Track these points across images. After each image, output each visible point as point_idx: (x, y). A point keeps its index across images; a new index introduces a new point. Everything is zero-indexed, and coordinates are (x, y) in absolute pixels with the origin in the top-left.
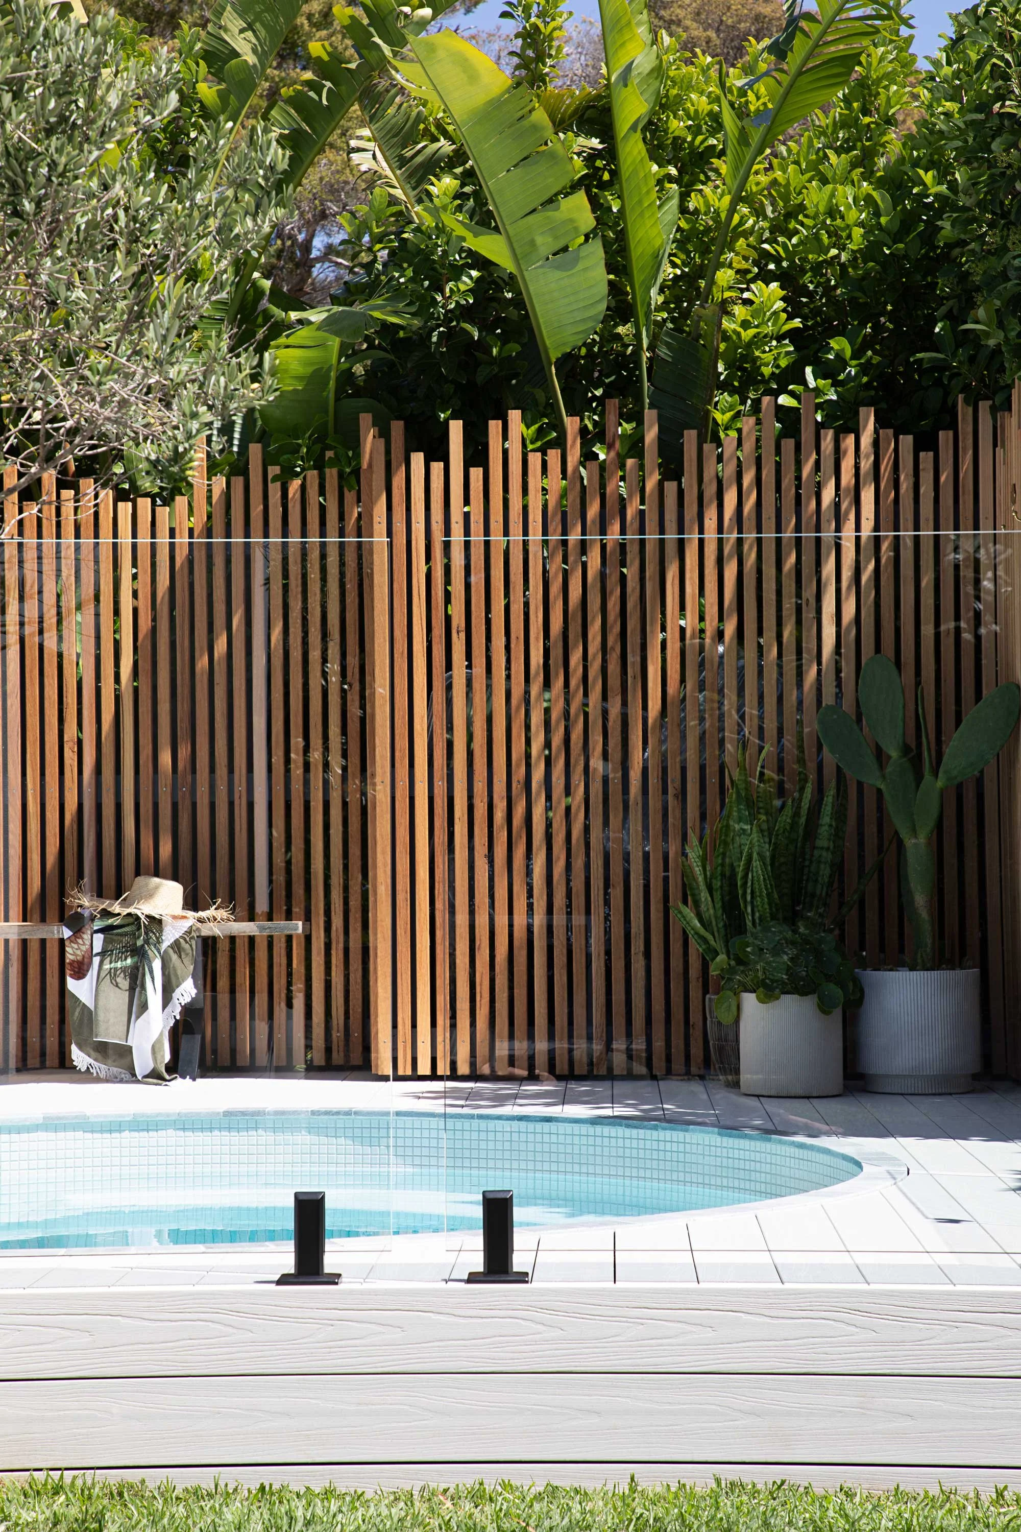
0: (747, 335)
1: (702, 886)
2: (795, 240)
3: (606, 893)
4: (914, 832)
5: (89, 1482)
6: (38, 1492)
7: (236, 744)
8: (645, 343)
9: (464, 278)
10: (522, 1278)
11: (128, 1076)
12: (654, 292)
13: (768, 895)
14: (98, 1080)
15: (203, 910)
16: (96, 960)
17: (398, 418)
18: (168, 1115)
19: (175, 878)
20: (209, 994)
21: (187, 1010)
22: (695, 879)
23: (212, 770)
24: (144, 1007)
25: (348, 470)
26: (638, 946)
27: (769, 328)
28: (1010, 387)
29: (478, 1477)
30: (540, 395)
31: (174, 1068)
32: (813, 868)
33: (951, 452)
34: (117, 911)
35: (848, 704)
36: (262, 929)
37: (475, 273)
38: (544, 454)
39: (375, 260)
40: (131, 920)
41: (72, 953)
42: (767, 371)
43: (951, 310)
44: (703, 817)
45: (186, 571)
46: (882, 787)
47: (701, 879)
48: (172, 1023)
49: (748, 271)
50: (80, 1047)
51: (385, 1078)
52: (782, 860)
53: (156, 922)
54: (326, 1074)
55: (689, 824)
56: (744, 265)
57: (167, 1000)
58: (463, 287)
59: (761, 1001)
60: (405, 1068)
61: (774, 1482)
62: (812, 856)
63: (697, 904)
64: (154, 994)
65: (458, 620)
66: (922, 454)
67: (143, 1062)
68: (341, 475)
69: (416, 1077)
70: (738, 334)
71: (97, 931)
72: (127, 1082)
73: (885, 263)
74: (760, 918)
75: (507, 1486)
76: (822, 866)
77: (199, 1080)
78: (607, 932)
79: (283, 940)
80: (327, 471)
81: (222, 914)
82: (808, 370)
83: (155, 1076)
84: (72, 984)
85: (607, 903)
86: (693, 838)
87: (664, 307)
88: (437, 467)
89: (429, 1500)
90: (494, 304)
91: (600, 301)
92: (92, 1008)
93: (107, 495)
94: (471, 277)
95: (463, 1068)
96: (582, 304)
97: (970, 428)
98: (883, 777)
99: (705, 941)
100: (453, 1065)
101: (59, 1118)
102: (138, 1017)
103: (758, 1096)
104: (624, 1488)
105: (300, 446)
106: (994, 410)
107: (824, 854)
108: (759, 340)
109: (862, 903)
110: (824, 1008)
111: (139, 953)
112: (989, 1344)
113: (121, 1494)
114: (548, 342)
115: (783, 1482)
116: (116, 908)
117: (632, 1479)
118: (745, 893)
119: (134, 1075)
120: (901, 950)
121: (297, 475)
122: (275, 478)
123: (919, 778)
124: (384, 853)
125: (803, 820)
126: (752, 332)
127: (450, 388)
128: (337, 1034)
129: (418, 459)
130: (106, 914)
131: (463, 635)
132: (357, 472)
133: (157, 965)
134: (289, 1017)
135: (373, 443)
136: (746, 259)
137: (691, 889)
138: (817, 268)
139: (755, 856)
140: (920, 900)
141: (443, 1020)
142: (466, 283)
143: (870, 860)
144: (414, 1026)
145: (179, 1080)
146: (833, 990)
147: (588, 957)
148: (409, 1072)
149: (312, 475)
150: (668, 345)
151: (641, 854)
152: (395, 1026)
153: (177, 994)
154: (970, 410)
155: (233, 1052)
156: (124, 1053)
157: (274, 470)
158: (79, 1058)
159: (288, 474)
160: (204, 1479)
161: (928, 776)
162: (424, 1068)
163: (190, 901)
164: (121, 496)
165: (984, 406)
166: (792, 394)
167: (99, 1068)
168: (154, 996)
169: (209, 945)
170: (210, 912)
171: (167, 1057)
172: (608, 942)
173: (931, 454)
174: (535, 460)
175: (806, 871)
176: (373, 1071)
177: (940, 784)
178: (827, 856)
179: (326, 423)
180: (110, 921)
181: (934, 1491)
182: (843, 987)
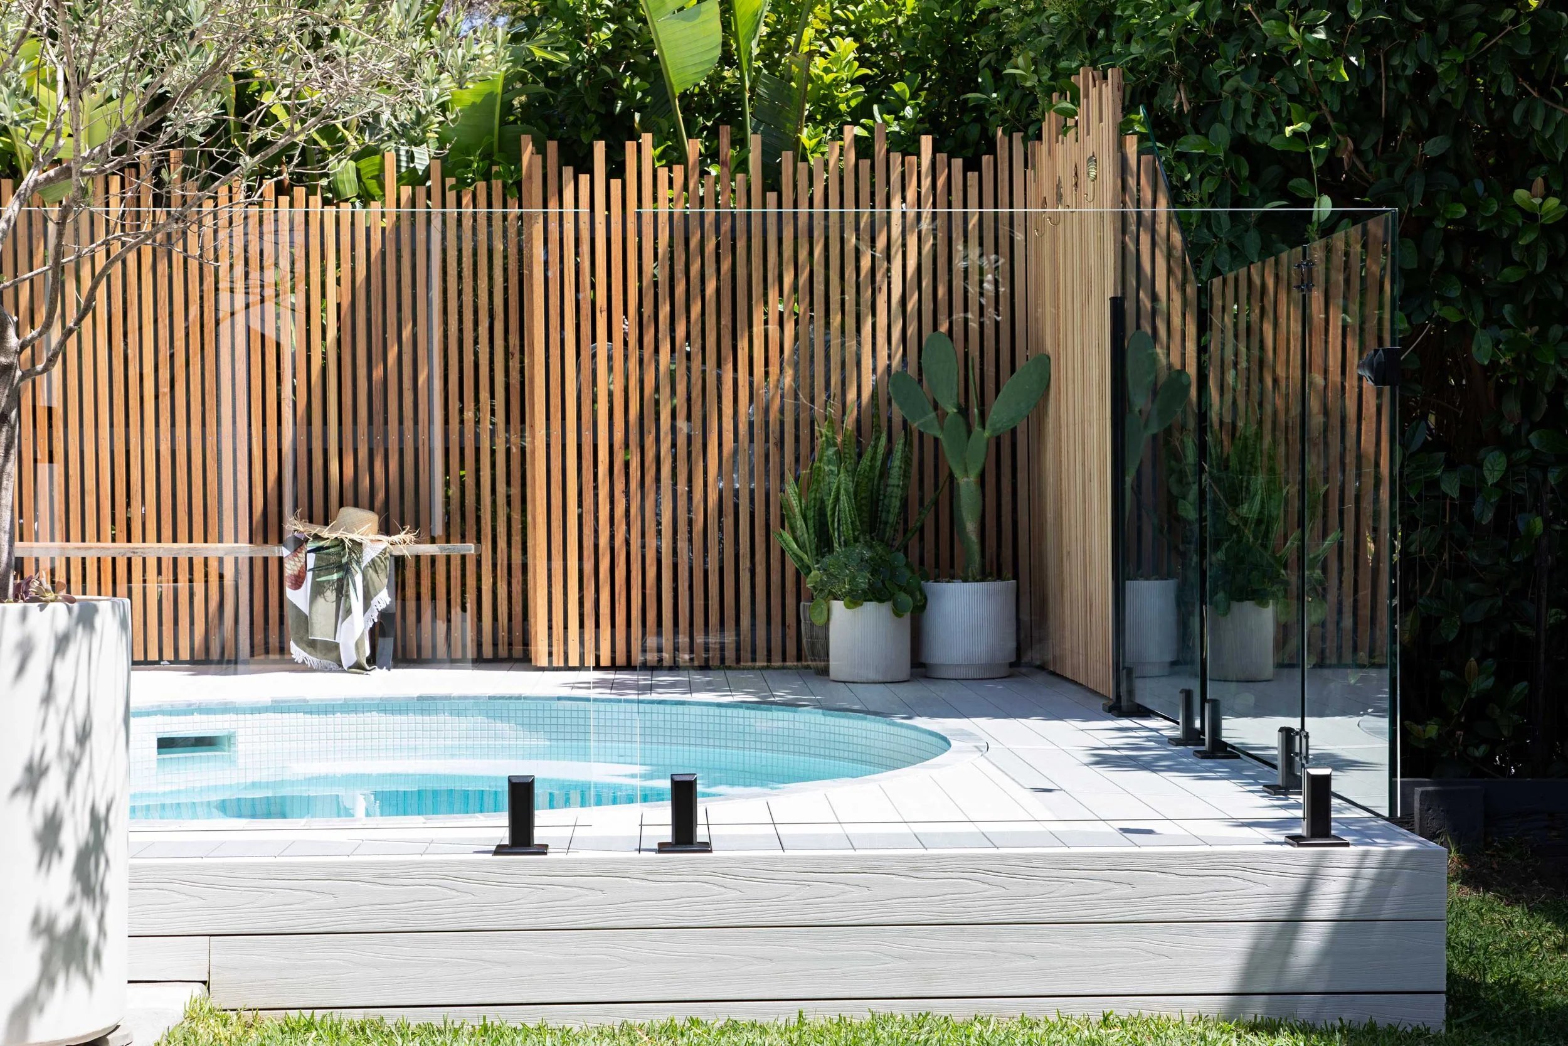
0: (828, 78)
1: (799, 516)
2: (860, 8)
3: (720, 522)
4: (966, 472)
5: (336, 1021)
6: (293, 1029)
7: (420, 401)
8: (747, 85)
9: (604, 29)
10: (706, 847)
11: (336, 666)
12: (754, 43)
13: (852, 523)
14: (312, 670)
15: (395, 534)
16: (310, 575)
17: (551, 139)
18: (373, 699)
19: (371, 508)
20: (399, 602)
21: (383, 614)
22: (791, 509)
23: (401, 422)
24: (349, 612)
25: (510, 181)
26: (745, 564)
27: (844, 75)
28: (1040, 121)
29: (670, 1015)
30: (664, 124)
31: (372, 660)
32: (886, 502)
33: (992, 172)
34: (326, 536)
35: (912, 370)
36: (442, 550)
37: (612, 27)
38: (671, 171)
39: (533, 12)
40: (336, 542)
41: (290, 569)
42: (843, 107)
43: (989, 62)
44: (797, 460)
45: (380, 262)
46: (941, 436)
47: (797, 510)
48: (371, 625)
49: (824, 31)
50: (297, 644)
51: (543, 669)
52: (863, 495)
53: (357, 545)
54: (494, 665)
55: (786, 467)
56: (821, 26)
57: (367, 606)
58: (603, 37)
59: (848, 607)
60: (558, 661)
61: (920, 1014)
62: (885, 491)
63: (793, 530)
64: (356, 602)
65: (601, 302)
66: (969, 174)
67: (348, 656)
68: (504, 186)
69: (567, 668)
70: (821, 78)
71: (310, 551)
72: (335, 671)
73: (936, 24)
74: (845, 541)
75: (694, 1022)
76: (893, 500)
77: (393, 670)
78: (721, 552)
79: (459, 558)
80: (494, 181)
81: (411, 536)
82: (875, 107)
83: (358, 667)
84: (289, 593)
85: (721, 529)
86: (790, 477)
87: (759, 57)
88: (584, 179)
89: (629, 1034)
90: (627, 51)
91: (716, 47)
92: (307, 613)
93: (316, 200)
94: (609, 29)
95: (605, 661)
96: (701, 50)
97: (1007, 154)
98: (942, 428)
99: (801, 560)
100: (598, 658)
101: (285, 701)
102: (343, 620)
103: (844, 682)
104: (794, 1020)
105: (472, 162)
106: (1025, 140)
107: (895, 490)
108: (837, 83)
109: (922, 530)
110: (897, 612)
111: (345, 569)
112: (1099, 896)
113: (363, 1029)
114: (673, 80)
115: (928, 1014)
116: (325, 532)
117: (800, 1016)
118: (833, 521)
119: (341, 665)
120: (952, 566)
121: (470, 185)
122: (452, 188)
123: (969, 432)
124: (541, 488)
125: (879, 463)
126: (831, 76)
127: (592, 117)
128: (503, 634)
129: (568, 172)
130: (317, 537)
131: (605, 314)
132: (518, 184)
133: (358, 578)
134: (464, 620)
135: (530, 159)
136: (823, 21)
137: (789, 518)
138: (879, 29)
139: (842, 491)
140: (971, 527)
141: (589, 623)
142: (605, 33)
143: (929, 497)
144: (566, 628)
145: (378, 670)
146: (904, 598)
147: (706, 572)
148: (562, 664)
149: (481, 185)
150: (765, 85)
151: (747, 491)
152: (550, 628)
153: (374, 602)
154: (1007, 139)
155: (419, 648)
156: (331, 649)
157: (450, 181)
158: (297, 652)
159: (462, 183)
160: (436, 1017)
161: (977, 428)
162: (574, 661)
163: (383, 527)
164: (326, 202)
165: (1017, 137)
166: (863, 126)
167: (312, 660)
168: (357, 604)
169: (399, 562)
170: (402, 536)
171: (368, 652)
172: (721, 561)
173: (976, 174)
174: (663, 173)
175: (880, 503)
176: (533, 664)
177: (987, 434)
178: (898, 492)
179: (492, 143)
180: (321, 543)
181: (1053, 1018)
182: (912, 595)
